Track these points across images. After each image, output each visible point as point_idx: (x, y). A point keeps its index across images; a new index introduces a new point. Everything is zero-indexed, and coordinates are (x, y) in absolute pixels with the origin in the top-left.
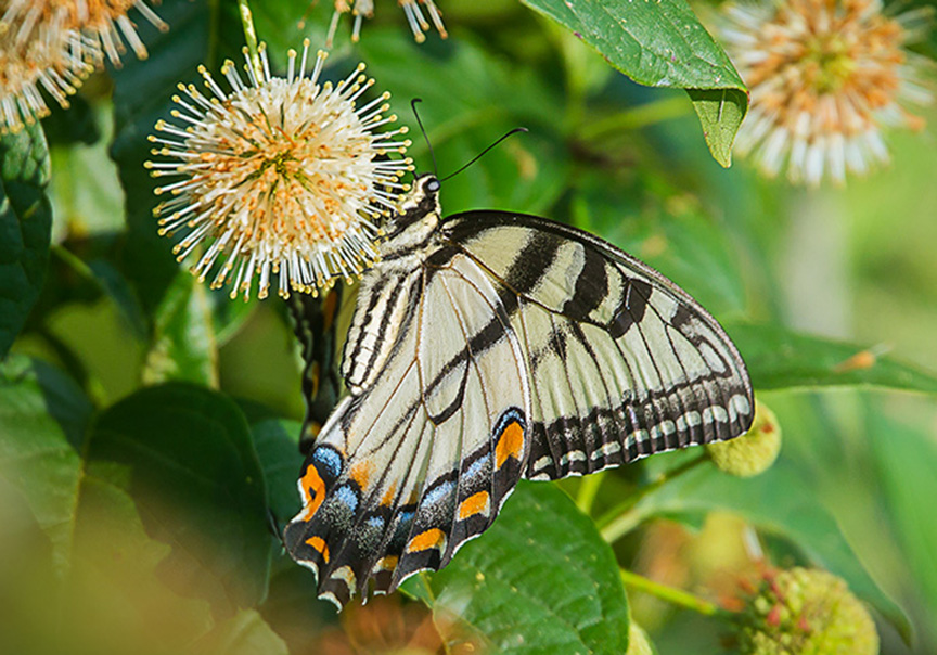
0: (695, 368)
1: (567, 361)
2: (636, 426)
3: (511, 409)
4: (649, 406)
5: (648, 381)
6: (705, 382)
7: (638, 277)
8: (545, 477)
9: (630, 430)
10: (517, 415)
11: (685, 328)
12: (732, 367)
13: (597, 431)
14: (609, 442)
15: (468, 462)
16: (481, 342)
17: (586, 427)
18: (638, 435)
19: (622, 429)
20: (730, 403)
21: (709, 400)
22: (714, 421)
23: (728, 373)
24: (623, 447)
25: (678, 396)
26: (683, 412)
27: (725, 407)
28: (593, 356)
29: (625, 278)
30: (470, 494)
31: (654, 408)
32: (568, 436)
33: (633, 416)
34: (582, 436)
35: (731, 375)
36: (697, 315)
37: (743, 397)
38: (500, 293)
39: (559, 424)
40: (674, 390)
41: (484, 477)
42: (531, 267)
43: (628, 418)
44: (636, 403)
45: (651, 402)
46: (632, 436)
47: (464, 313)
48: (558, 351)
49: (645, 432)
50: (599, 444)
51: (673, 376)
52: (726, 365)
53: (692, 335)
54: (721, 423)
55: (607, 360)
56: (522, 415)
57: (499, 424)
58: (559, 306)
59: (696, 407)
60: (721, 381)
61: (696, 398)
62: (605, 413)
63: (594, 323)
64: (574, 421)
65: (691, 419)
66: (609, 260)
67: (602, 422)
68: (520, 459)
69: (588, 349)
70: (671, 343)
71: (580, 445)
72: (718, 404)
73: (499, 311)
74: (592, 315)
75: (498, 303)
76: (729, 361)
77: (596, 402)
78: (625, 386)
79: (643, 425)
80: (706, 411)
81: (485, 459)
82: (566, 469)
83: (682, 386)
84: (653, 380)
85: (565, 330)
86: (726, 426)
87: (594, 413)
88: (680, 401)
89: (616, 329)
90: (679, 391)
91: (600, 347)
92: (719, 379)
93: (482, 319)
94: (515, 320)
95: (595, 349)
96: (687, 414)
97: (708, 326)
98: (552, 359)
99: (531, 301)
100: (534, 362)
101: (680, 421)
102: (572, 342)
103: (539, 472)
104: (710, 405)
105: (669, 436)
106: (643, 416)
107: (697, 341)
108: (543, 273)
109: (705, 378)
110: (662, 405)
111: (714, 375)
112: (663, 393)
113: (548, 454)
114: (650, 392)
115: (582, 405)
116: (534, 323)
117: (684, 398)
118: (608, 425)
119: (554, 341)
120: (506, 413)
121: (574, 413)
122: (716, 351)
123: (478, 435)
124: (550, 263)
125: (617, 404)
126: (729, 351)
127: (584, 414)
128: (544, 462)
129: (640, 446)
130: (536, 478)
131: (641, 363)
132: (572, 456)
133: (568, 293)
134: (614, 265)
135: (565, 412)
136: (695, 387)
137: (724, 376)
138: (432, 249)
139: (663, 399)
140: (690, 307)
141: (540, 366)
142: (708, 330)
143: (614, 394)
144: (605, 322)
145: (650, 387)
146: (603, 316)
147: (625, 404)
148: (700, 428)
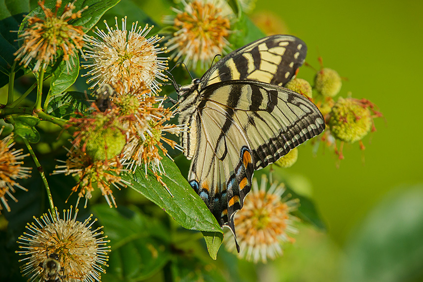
0: (300, 114)
1: (256, 126)
2: (286, 140)
3: (243, 147)
4: (288, 132)
5: (286, 124)
6: (305, 118)
7: (271, 89)
8: (261, 168)
9: (284, 142)
10: (246, 148)
11: (293, 102)
12: (313, 109)
13: (274, 146)
14: (279, 149)
15: (236, 170)
16: (226, 128)
17: (269, 146)
18: (288, 143)
19: (282, 143)
20: (316, 122)
21: (308, 123)
22: (312, 130)
23: (312, 112)
24: (284, 149)
25: (297, 125)
26: (301, 130)
27: (314, 124)
28: (264, 121)
29: (267, 91)
30: (241, 180)
31: (290, 132)
32: (264, 151)
33: (284, 137)
34: (269, 150)
35: (313, 112)
36: (296, 96)
37: (320, 118)
38: (226, 110)
39: (260, 148)
40: (295, 124)
41: (243, 173)
42: (234, 98)
43: (283, 138)
44: (284, 132)
45: (289, 130)
46: (286, 144)
47: (216, 120)
48: (252, 124)
49: (290, 141)
50: (275, 150)
51: (294, 119)
52: (311, 109)
53: (296, 103)
54: (315, 129)
55: (270, 121)
56: (247, 148)
57: (241, 154)
58: (248, 108)
59: (305, 127)
60: (310, 115)
61: (303, 124)
62: (275, 139)
63: (262, 110)
64: (265, 146)
65: (304, 131)
66: (260, 87)
67: (274, 143)
68: (252, 163)
69: (262, 119)
70: (290, 108)
71: (269, 153)
72: (312, 124)
73: (227, 116)
74: (260, 107)
75: (226, 113)
76: (311, 108)
77: (270, 137)
78: (278, 128)
79: (289, 139)
80: (308, 127)
81: (241, 167)
82: (267, 163)
83: (298, 121)
84: (287, 122)
85: (253, 116)
86: (317, 130)
87: (271, 141)
88: (299, 127)
89: (269, 110)
90: (297, 124)
91: (266, 117)
92: (309, 115)
93: (224, 120)
94: (234, 117)
95: (264, 119)
96: (302, 130)
97: (301, 98)
98: (251, 127)
99: (238, 110)
100: (245, 130)
101: (300, 133)
102: (256, 119)
103: (259, 167)
104: (309, 125)
105: (298, 140)
106: (288, 136)
107: (298, 105)
108: (239, 99)
109: (305, 116)
110: (293, 130)
111: (307, 114)
112: (292, 126)
113: (259, 159)
114: (287, 127)
115: (266, 139)
116: (241, 117)
117: (299, 125)
118: (277, 143)
119: (250, 121)
120: (242, 149)
121: (264, 143)
122: (306, 106)
123: (236, 160)
124: (240, 95)
125: (277, 135)
126: (310, 104)
127: (267, 142)
128: (259, 163)
129: (290, 147)
130: (258, 169)
131: (281, 118)
132: (268, 158)
133: (249, 103)
134: (262, 88)
135: (261, 144)
136: (302, 120)
137: (311, 113)
138: (198, 103)
139: (293, 128)
140: (293, 94)
141: (248, 131)
142: (301, 100)
143: (275, 132)
144: (265, 108)
145: (287, 125)
146: (264, 107)
147: (280, 134)
148: (308, 133)
